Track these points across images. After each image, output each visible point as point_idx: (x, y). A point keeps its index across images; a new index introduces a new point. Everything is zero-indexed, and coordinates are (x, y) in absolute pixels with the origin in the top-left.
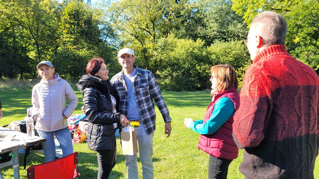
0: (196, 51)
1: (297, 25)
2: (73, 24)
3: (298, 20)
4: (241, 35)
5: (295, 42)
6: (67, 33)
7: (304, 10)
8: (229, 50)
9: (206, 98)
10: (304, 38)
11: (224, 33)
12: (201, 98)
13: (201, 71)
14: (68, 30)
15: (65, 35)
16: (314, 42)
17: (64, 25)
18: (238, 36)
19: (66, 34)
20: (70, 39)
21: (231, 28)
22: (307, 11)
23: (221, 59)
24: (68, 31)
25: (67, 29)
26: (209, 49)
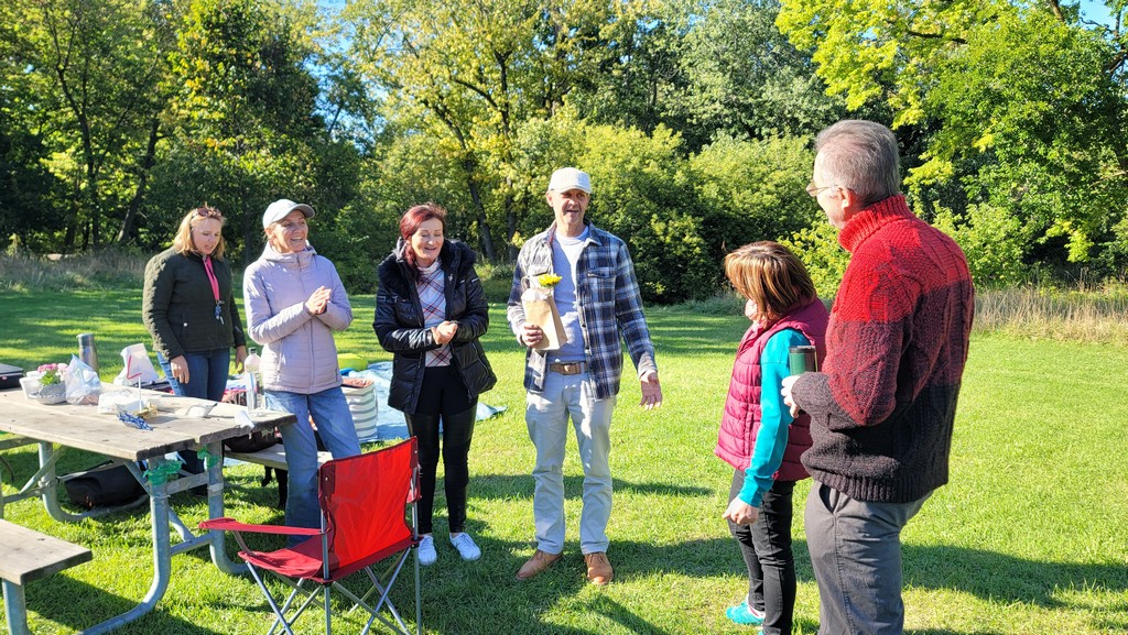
0: (652, 168)
1: (988, 91)
2: (220, 58)
3: (991, 74)
4: (804, 120)
5: (979, 148)
6: (199, 93)
7: (1013, 44)
8: (764, 169)
9: (689, 329)
10: (1007, 136)
11: (747, 108)
12: (675, 329)
13: (668, 240)
14: (203, 79)
15: (190, 96)
16: (1041, 151)
17: (189, 62)
18: (796, 121)
19: (194, 93)
20: (210, 112)
21: (771, 92)
22: (1024, 47)
23: (737, 198)
24: (203, 83)
25: (200, 77)
26: (696, 162)
